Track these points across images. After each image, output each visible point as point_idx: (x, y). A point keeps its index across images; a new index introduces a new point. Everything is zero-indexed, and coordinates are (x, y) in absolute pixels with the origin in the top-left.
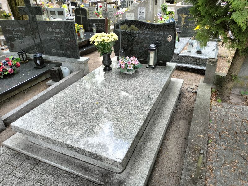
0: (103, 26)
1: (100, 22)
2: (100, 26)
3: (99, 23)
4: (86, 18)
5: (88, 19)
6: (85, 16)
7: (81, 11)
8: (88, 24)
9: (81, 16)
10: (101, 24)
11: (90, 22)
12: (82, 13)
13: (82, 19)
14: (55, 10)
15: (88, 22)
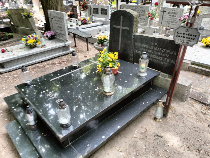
0: (164, 55)
1: (159, 46)
2: (156, 53)
3: (156, 46)
4: (130, 32)
5: (134, 35)
6: (128, 29)
7: (122, 17)
9: (121, 27)
10: (159, 50)
11: (136, 42)
12: (123, 22)
13: (122, 33)
14: (98, 8)
15: (132, 40)
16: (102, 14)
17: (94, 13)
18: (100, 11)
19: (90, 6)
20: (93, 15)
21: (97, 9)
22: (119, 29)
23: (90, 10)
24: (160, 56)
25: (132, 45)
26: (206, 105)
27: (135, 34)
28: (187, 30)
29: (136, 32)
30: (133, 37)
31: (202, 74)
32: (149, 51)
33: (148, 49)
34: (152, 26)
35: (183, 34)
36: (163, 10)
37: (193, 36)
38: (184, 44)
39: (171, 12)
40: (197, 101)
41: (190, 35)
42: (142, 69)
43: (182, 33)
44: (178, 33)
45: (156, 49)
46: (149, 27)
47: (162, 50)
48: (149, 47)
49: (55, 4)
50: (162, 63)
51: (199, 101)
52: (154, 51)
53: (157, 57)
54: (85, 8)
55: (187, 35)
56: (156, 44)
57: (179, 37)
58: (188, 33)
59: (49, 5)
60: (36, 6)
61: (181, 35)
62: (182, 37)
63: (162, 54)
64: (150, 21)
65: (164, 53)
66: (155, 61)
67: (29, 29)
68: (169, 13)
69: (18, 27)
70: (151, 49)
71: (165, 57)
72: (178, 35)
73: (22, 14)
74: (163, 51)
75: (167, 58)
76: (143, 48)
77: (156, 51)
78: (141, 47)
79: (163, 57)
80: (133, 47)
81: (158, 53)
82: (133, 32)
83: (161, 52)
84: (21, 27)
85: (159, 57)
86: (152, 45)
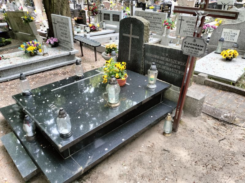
0: (175, 66)
1: (170, 57)
2: (167, 64)
3: (167, 57)
4: (140, 41)
5: (145, 45)
6: (138, 37)
7: (131, 25)
8: (141, 54)
9: (131, 36)
10: (171, 61)
11: (147, 52)
12: (133, 30)
13: (132, 42)
14: (109, 13)
15: (143, 50)
16: (113, 20)
17: (105, 19)
18: (111, 18)
19: (100, 11)
20: (103, 22)
21: (109, 15)
22: (129, 38)
23: (100, 16)
24: (171, 67)
25: (142, 56)
26: (220, 121)
27: (145, 43)
28: (195, 41)
29: (146, 41)
30: (143, 47)
31: (219, 89)
32: (160, 62)
33: (159, 60)
34: (168, 36)
35: (191, 44)
36: (181, 19)
37: (200, 46)
38: (192, 54)
39: (189, 21)
40: (210, 116)
41: (197, 45)
42: (152, 80)
43: (189, 43)
44: (186, 43)
45: (167, 60)
46: (166, 37)
47: (173, 61)
48: (160, 57)
49: (60, 7)
50: (173, 75)
51: (213, 117)
52: (165, 62)
53: (168, 69)
54: (94, 13)
55: (195, 45)
56: (167, 55)
57: (187, 48)
58: (195, 43)
59: (53, 8)
60: (38, 8)
61: (188, 45)
62: (190, 47)
63: (174, 66)
64: (167, 30)
65: (175, 64)
66: (166, 73)
67: (30, 35)
68: (187, 22)
69: (16, 32)
70: (161, 60)
71: (176, 69)
72: (186, 45)
73: (22, 17)
74: (175, 62)
75: (179, 69)
76: (154, 58)
77: (167, 62)
78: (152, 58)
79: (174, 68)
80: (144, 58)
81: (169, 64)
82: (143, 42)
83: (173, 64)
84: (20, 32)
85: (170, 69)
86: (162, 56)
